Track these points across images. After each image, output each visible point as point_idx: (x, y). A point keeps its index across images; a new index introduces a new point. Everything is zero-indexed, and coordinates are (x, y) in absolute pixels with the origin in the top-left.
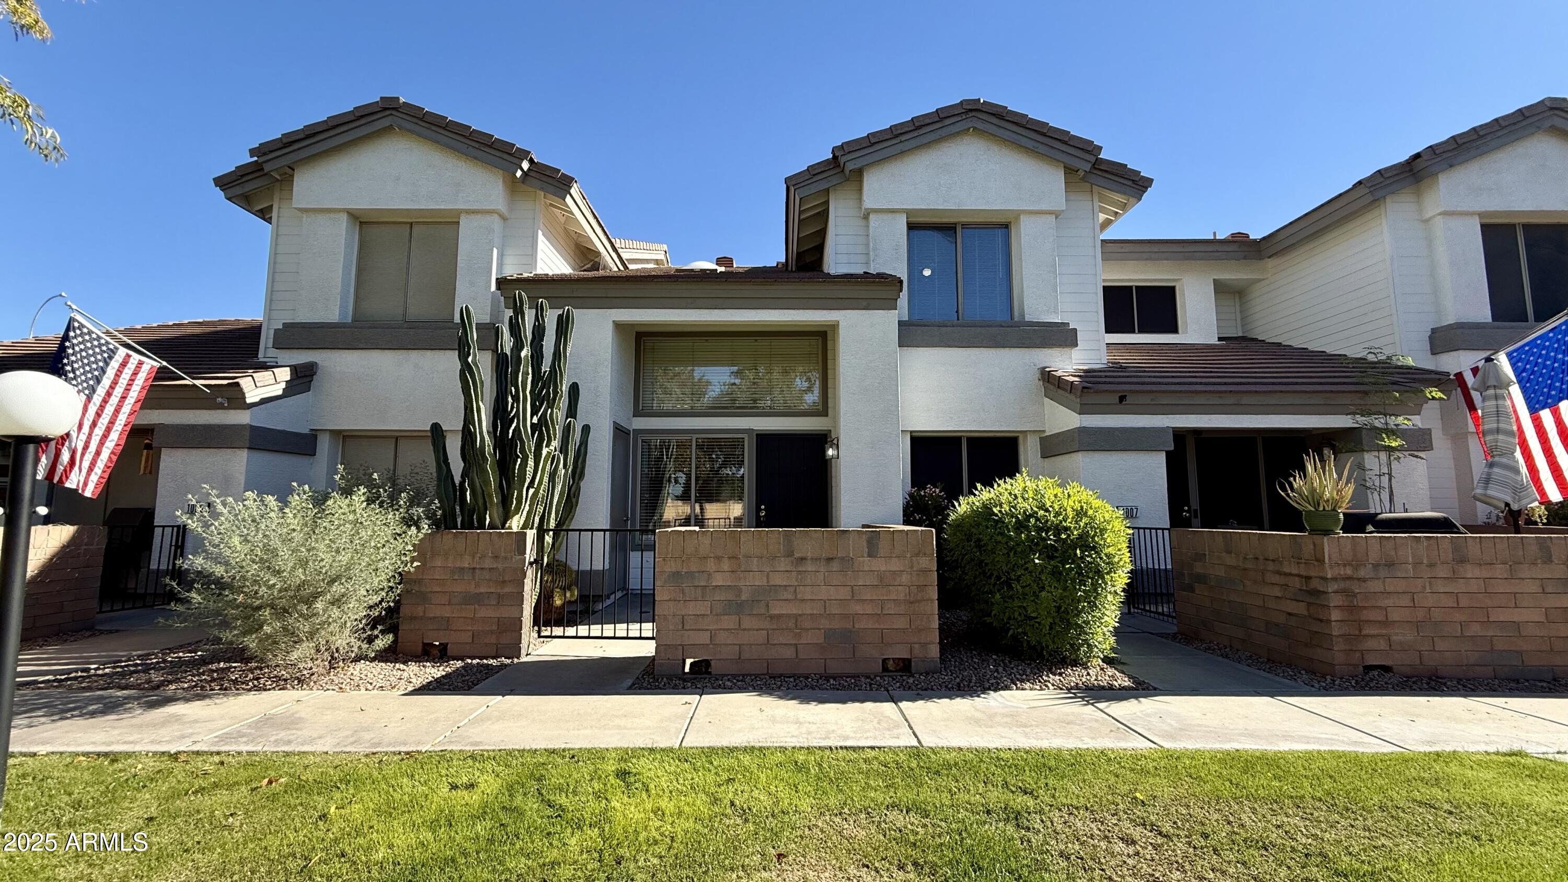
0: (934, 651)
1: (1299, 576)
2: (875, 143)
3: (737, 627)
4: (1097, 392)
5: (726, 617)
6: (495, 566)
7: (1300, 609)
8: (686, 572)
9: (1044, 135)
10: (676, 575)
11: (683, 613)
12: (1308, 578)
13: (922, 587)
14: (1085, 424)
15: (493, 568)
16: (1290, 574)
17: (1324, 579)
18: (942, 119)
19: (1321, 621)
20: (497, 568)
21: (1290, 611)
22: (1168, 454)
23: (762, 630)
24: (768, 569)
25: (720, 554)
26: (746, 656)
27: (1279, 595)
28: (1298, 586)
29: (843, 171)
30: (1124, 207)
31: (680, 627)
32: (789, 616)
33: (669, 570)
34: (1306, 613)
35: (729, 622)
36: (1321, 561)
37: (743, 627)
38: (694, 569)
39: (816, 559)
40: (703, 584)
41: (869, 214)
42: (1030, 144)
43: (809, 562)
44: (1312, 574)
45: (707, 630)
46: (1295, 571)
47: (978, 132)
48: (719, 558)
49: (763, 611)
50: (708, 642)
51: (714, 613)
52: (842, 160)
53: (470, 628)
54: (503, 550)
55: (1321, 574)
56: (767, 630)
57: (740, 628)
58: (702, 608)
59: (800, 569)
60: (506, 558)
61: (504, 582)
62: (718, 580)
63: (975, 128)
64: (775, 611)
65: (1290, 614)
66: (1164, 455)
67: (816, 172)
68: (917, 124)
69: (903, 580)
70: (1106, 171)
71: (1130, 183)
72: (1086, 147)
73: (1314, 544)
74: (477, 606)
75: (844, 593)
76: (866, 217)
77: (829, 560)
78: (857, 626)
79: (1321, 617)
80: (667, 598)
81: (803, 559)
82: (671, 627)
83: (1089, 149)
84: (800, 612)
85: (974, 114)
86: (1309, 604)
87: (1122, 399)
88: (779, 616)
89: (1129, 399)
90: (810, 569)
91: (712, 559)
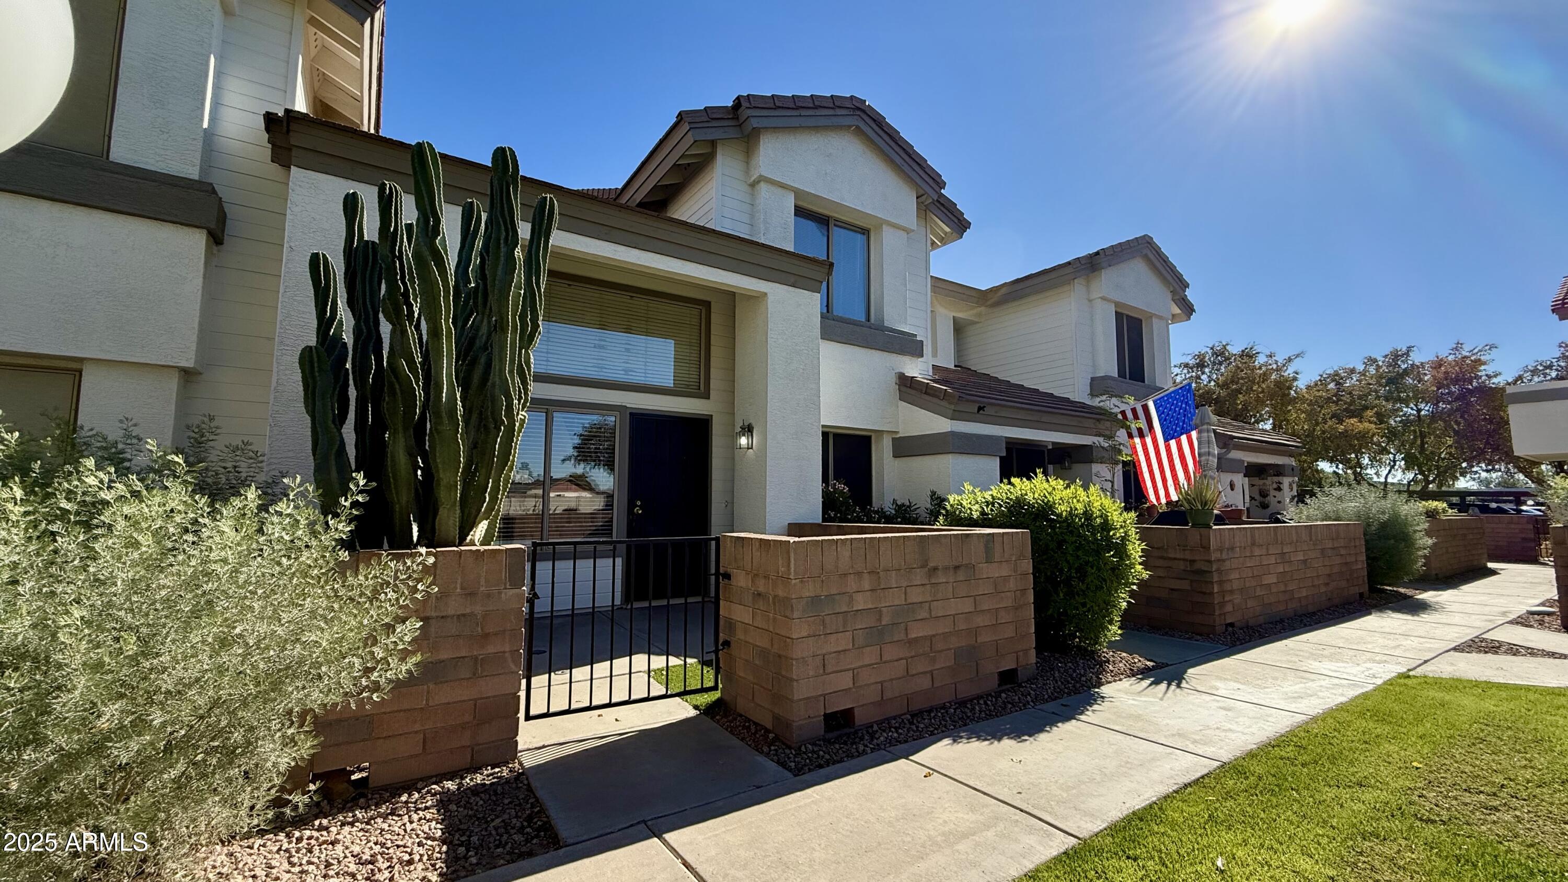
0: (1032, 657)
1: (1184, 560)
2: (779, 107)
3: (878, 661)
4: (968, 401)
5: (868, 649)
6: (468, 611)
7: (1185, 585)
8: (826, 596)
9: (910, 156)
10: (815, 601)
11: (824, 652)
12: (1192, 562)
13: (1024, 591)
14: (954, 429)
15: (464, 615)
16: (1175, 559)
17: (1210, 562)
18: (835, 107)
19: (1204, 593)
20: (472, 614)
21: (1173, 587)
22: (1001, 458)
23: (902, 659)
24: (905, 584)
25: (860, 570)
26: (888, 695)
27: (1162, 575)
28: (1182, 568)
29: (740, 125)
30: (944, 241)
31: (821, 671)
32: (924, 638)
33: (808, 594)
34: (1189, 588)
35: (870, 656)
36: (1206, 548)
37: (884, 659)
38: (834, 591)
39: (946, 568)
40: (845, 609)
41: (759, 182)
42: (898, 160)
43: (940, 573)
44: (1197, 558)
45: (848, 670)
46: (1178, 556)
47: (859, 132)
48: (859, 574)
49: (903, 636)
50: (851, 686)
51: (856, 646)
52: (745, 113)
53: (417, 727)
54: (483, 582)
55: (1207, 558)
56: (906, 659)
57: (882, 661)
58: (843, 642)
59: (933, 581)
60: (489, 596)
61: (486, 636)
62: (861, 602)
63: (858, 127)
64: (913, 635)
65: (1172, 590)
66: (998, 459)
67: (715, 116)
68: (816, 103)
69: (1012, 586)
70: (943, 205)
71: (956, 221)
72: (936, 178)
73: (1201, 536)
74: (431, 686)
75: (968, 606)
76: (753, 185)
77: (957, 568)
78: (979, 641)
79: (1204, 590)
80: (805, 634)
81: (935, 569)
82: (811, 673)
83: (937, 182)
84: (934, 633)
85: (858, 113)
86: (1192, 581)
87: (980, 409)
88: (916, 640)
89: (989, 410)
90: (941, 581)
91: (852, 576)
